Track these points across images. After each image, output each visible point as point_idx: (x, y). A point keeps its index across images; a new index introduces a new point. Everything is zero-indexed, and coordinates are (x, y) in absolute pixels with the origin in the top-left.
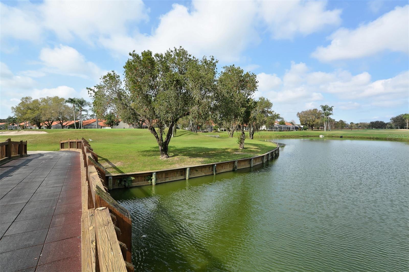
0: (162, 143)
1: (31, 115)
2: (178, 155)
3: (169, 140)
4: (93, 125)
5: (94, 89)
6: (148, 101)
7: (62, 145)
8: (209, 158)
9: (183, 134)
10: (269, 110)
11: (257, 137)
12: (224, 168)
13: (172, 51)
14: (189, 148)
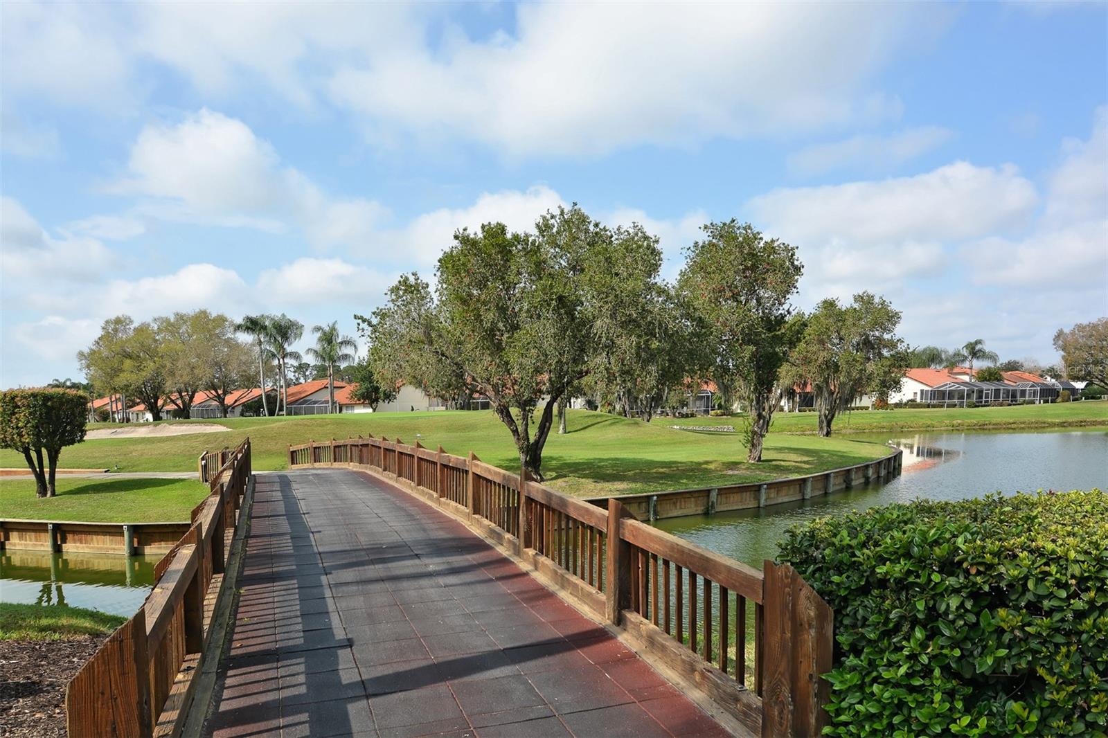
0: (528, 446)
1: (134, 377)
2: (566, 477)
3: (543, 437)
4: (315, 402)
5: (371, 318)
6: (494, 344)
7: (294, 457)
8: (646, 483)
9: (593, 423)
10: (887, 336)
11: (874, 430)
12: (681, 505)
13: (553, 217)
14: (601, 460)
